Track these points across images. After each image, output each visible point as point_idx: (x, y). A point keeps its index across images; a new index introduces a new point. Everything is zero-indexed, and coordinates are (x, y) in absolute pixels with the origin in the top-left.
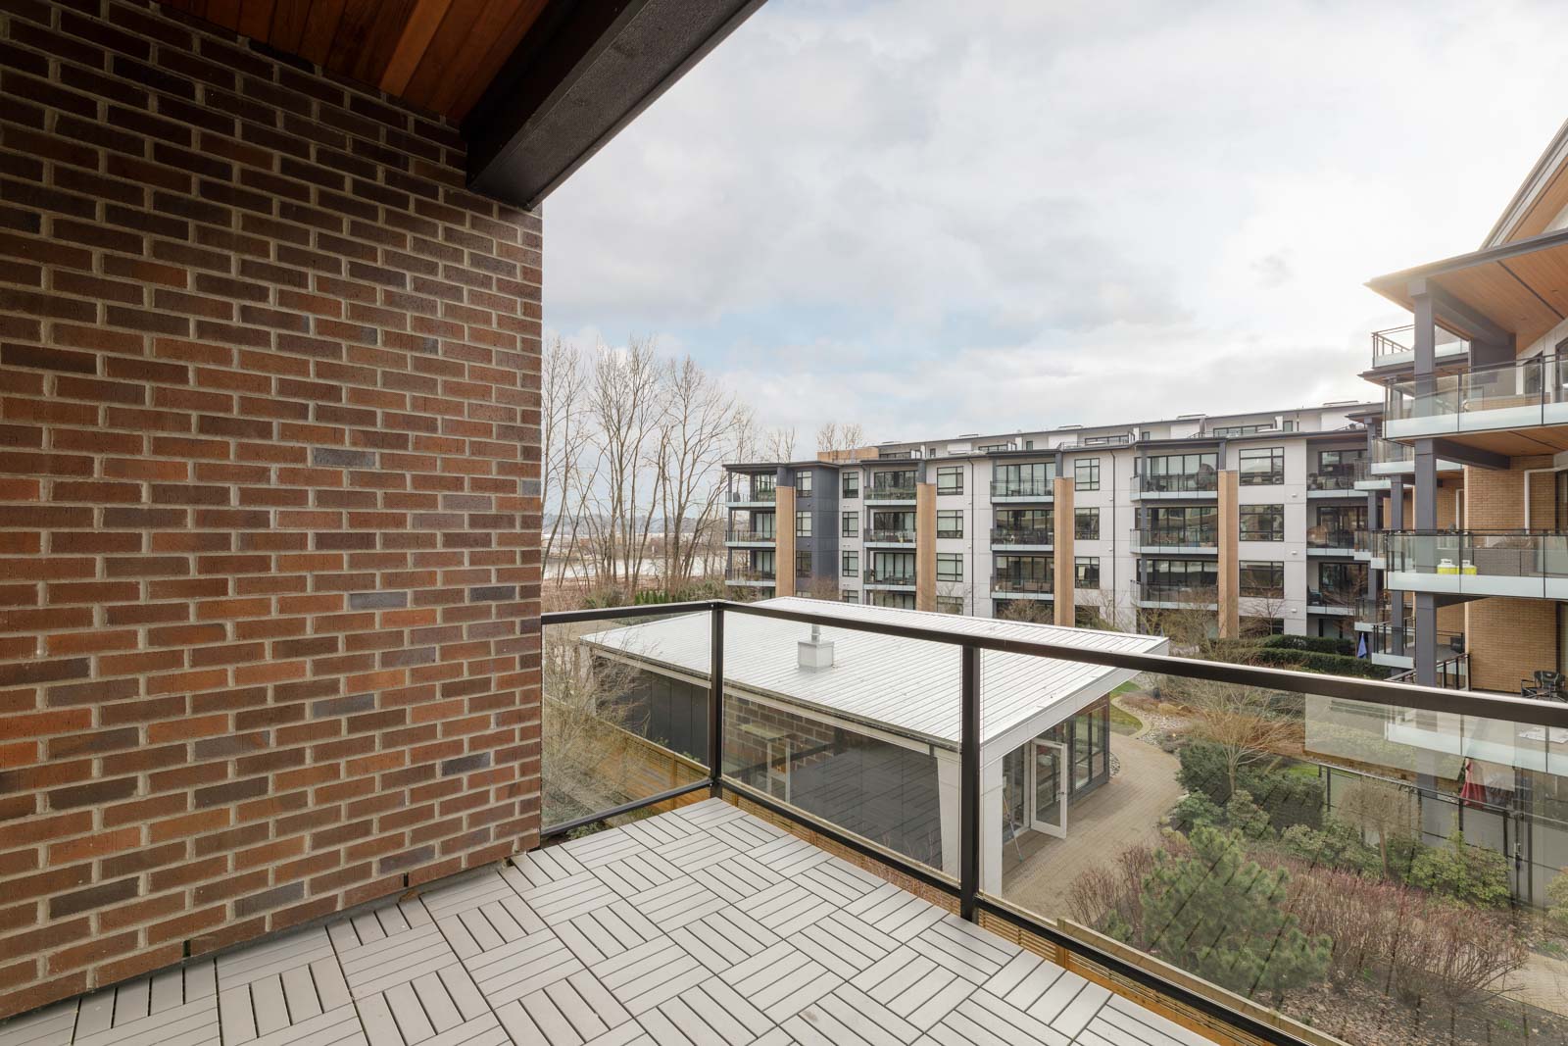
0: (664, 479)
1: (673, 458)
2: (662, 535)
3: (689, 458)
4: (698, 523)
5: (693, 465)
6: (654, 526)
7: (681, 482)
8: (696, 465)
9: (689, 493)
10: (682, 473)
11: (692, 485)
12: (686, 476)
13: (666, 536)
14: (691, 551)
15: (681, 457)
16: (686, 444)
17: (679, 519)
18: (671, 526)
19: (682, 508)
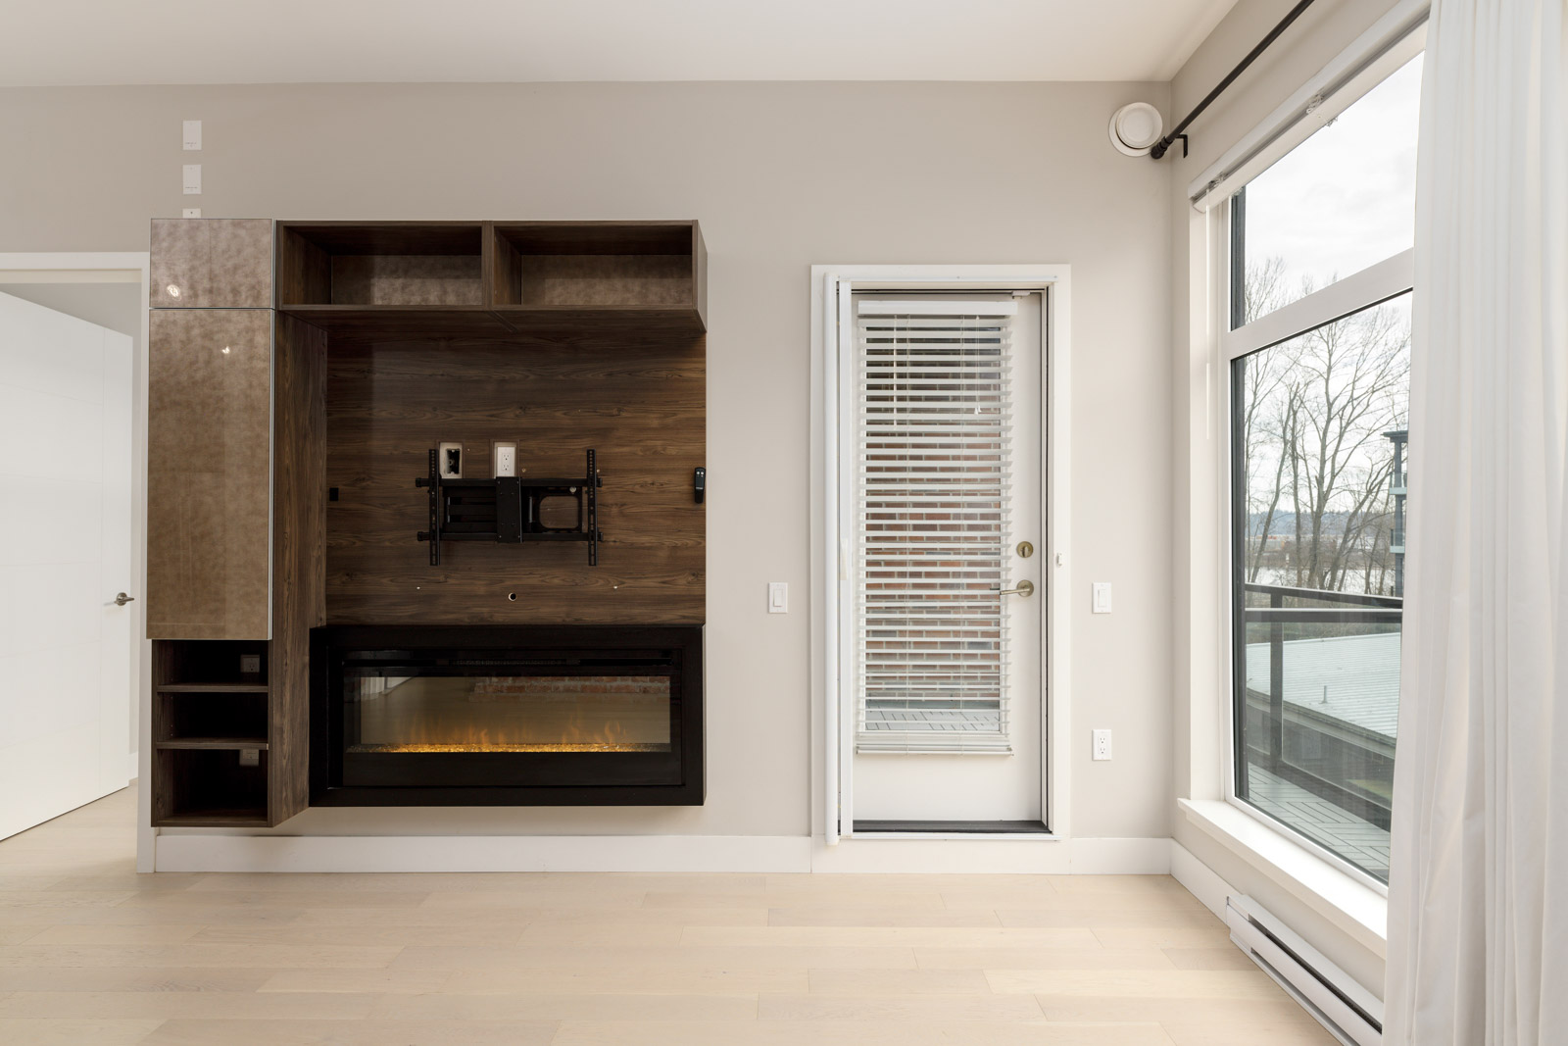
0: (1295, 458)
1: (1310, 427)
2: (1292, 538)
3: (1335, 426)
4: (1350, 520)
5: (1341, 436)
6: (1278, 524)
7: (1323, 462)
8: (1346, 435)
9: (1333, 476)
10: (1324, 448)
11: (1337, 466)
12: (1329, 452)
13: (1298, 538)
14: (1339, 560)
15: (1322, 424)
16: (1330, 405)
17: (1317, 515)
18: (1308, 525)
19: (1323, 498)
